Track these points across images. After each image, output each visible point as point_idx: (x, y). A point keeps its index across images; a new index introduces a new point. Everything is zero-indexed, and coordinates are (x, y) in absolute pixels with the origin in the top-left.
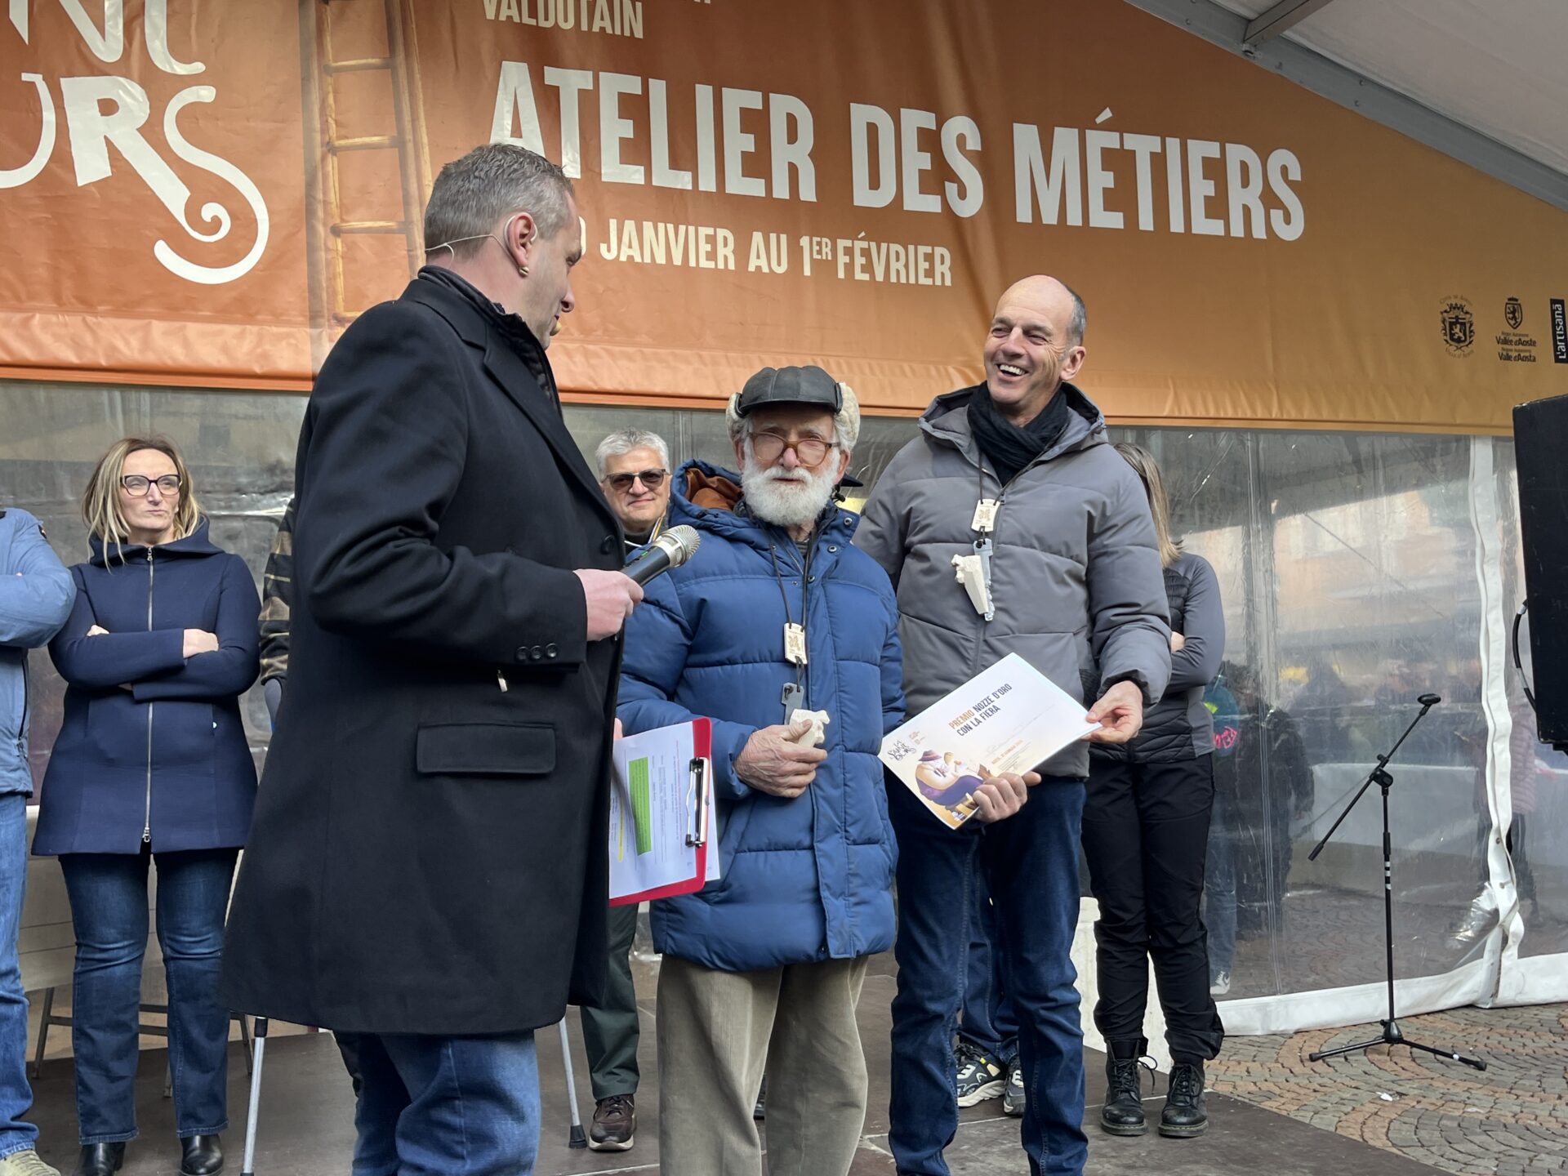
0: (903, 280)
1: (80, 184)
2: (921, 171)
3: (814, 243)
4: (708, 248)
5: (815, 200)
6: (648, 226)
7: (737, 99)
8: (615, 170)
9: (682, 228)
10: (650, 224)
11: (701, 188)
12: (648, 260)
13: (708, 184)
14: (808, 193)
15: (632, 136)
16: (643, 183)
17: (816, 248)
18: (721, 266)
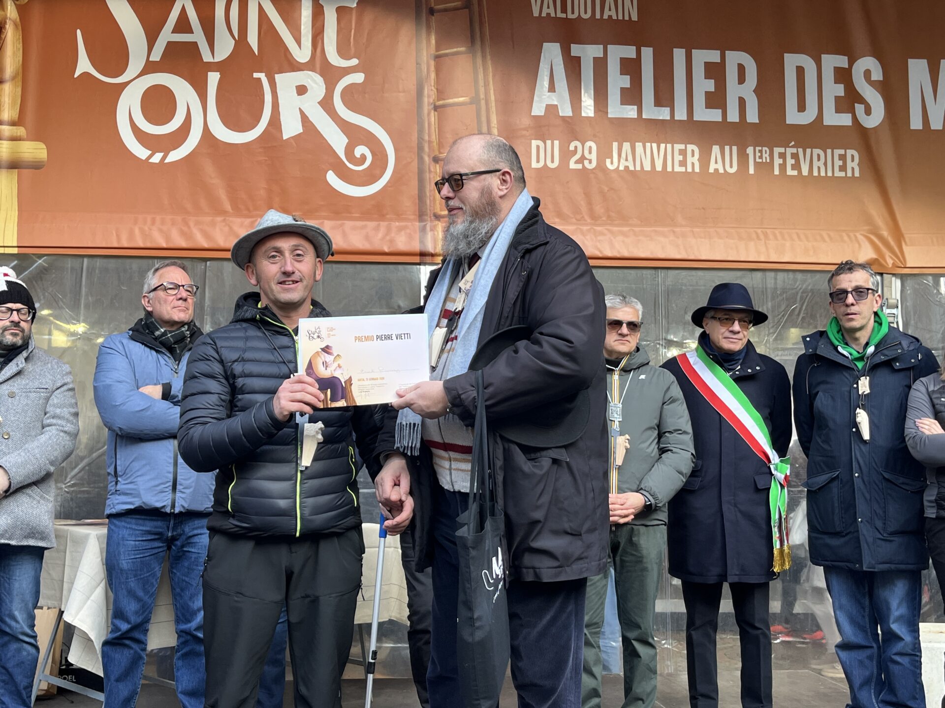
0: (823, 174)
1: (284, 138)
2: (836, 97)
3: (757, 151)
4: (681, 158)
5: (758, 122)
6: (639, 146)
7: (703, 56)
8: (617, 110)
9: (663, 146)
10: (641, 144)
11: (676, 118)
12: (638, 168)
13: (681, 114)
14: (753, 116)
15: (629, 87)
16: (636, 117)
17: (758, 154)
18: (690, 170)
